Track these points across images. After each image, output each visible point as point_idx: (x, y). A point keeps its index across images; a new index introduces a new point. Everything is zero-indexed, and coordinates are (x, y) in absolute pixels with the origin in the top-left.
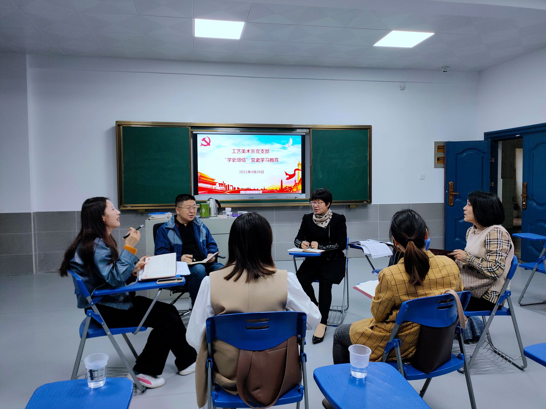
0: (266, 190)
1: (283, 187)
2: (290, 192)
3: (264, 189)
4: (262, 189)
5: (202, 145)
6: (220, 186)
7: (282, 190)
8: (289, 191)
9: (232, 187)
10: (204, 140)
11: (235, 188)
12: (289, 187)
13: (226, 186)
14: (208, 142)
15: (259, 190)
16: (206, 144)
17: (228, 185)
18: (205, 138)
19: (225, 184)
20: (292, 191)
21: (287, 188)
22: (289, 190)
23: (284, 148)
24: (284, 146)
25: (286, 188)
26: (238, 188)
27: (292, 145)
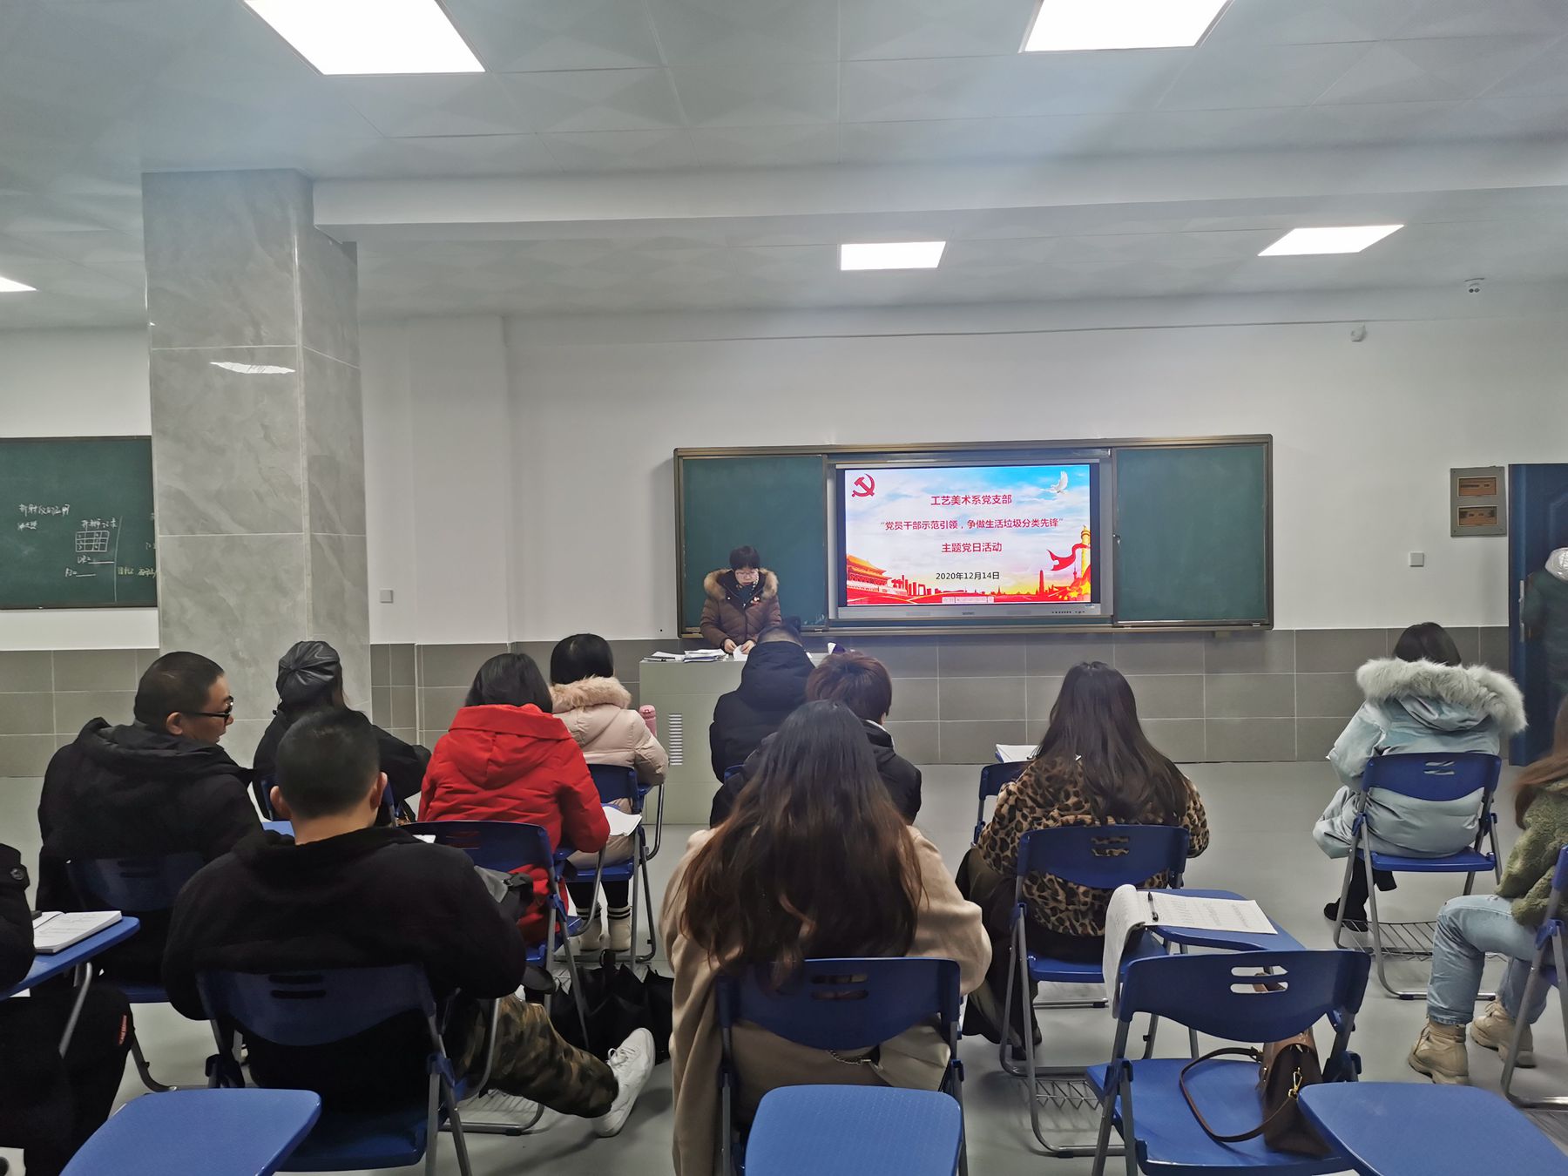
0: (1005, 594)
1: (1046, 588)
2: (1062, 599)
3: (999, 594)
4: (993, 593)
5: (855, 493)
6: (895, 586)
7: (1042, 595)
8: (1060, 597)
9: (922, 588)
10: (859, 482)
11: (929, 590)
12: (1060, 588)
13: (908, 587)
14: (870, 487)
15: (987, 596)
16: (865, 492)
17: (915, 584)
18: (863, 478)
19: (907, 581)
20: (1066, 598)
21: (1055, 589)
22: (1060, 594)
23: (1047, 496)
24: (1047, 490)
25: (1051, 591)
26: (937, 591)
27: (1066, 488)
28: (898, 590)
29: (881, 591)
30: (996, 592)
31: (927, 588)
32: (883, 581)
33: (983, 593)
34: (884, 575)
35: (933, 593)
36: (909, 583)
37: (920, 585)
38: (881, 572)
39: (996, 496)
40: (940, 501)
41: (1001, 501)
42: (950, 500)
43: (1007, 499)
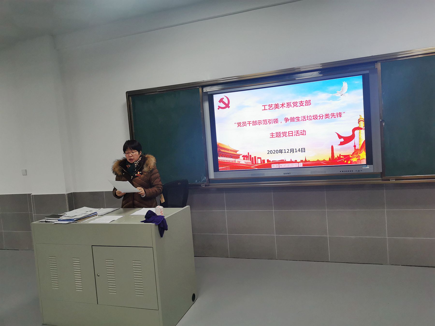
0: (309, 161)
1: (336, 156)
2: (347, 163)
3: (306, 161)
4: (302, 161)
5: (219, 107)
6: (244, 159)
7: (333, 161)
8: (345, 162)
9: (259, 160)
10: (221, 101)
11: (264, 161)
12: (345, 156)
13: (251, 159)
14: (227, 102)
15: (298, 162)
16: (224, 106)
17: (255, 157)
18: (223, 98)
19: (250, 156)
20: (349, 162)
21: (342, 157)
22: (345, 160)
23: (334, 98)
24: (334, 95)
25: (339, 158)
26: (268, 161)
28: (246, 161)
29: (236, 162)
30: (304, 160)
31: (262, 159)
32: (237, 157)
33: (296, 161)
34: (238, 153)
35: (266, 162)
36: (252, 157)
37: (258, 158)
38: (236, 151)
39: (301, 102)
40: (267, 107)
41: (304, 104)
42: (273, 106)
43: (308, 103)
